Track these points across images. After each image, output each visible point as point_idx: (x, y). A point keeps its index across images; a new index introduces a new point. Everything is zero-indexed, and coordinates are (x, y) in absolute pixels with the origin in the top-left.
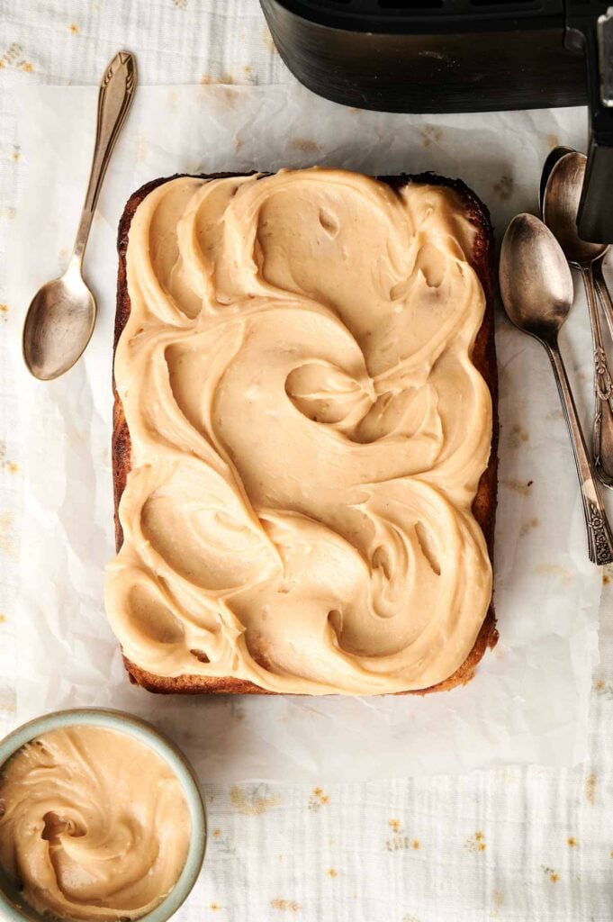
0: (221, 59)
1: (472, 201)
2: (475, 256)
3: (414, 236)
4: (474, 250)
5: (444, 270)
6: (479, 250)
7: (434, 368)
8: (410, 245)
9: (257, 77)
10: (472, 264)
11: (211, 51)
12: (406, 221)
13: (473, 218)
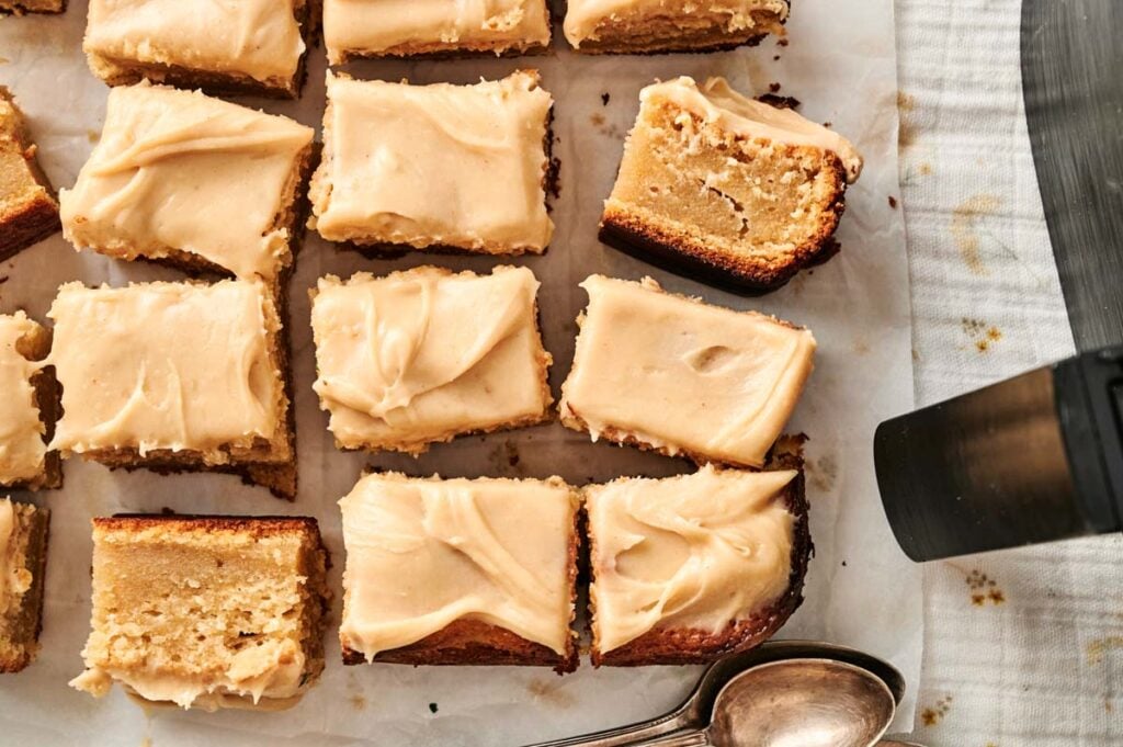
0: (942, 128)
1: (766, 622)
2: (672, 633)
3: (702, 525)
4: (683, 630)
5: (646, 580)
6: (684, 638)
7: (457, 551)
8: (687, 518)
9: (913, 185)
10: (658, 628)
11: (953, 111)
12: (726, 511)
13: (737, 627)
